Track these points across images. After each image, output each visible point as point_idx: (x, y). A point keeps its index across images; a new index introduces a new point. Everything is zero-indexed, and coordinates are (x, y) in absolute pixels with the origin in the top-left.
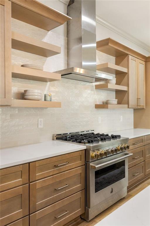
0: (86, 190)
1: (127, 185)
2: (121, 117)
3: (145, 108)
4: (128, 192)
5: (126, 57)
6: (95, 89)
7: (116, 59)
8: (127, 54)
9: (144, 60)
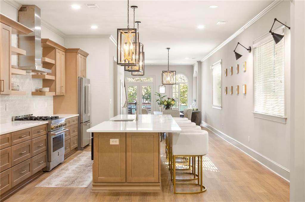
0: (48, 150)
1: (64, 153)
2: (46, 103)
3: (65, 94)
4: (65, 159)
5: (53, 50)
6: (32, 78)
7: (43, 49)
8: (55, 48)
9: (64, 51)
